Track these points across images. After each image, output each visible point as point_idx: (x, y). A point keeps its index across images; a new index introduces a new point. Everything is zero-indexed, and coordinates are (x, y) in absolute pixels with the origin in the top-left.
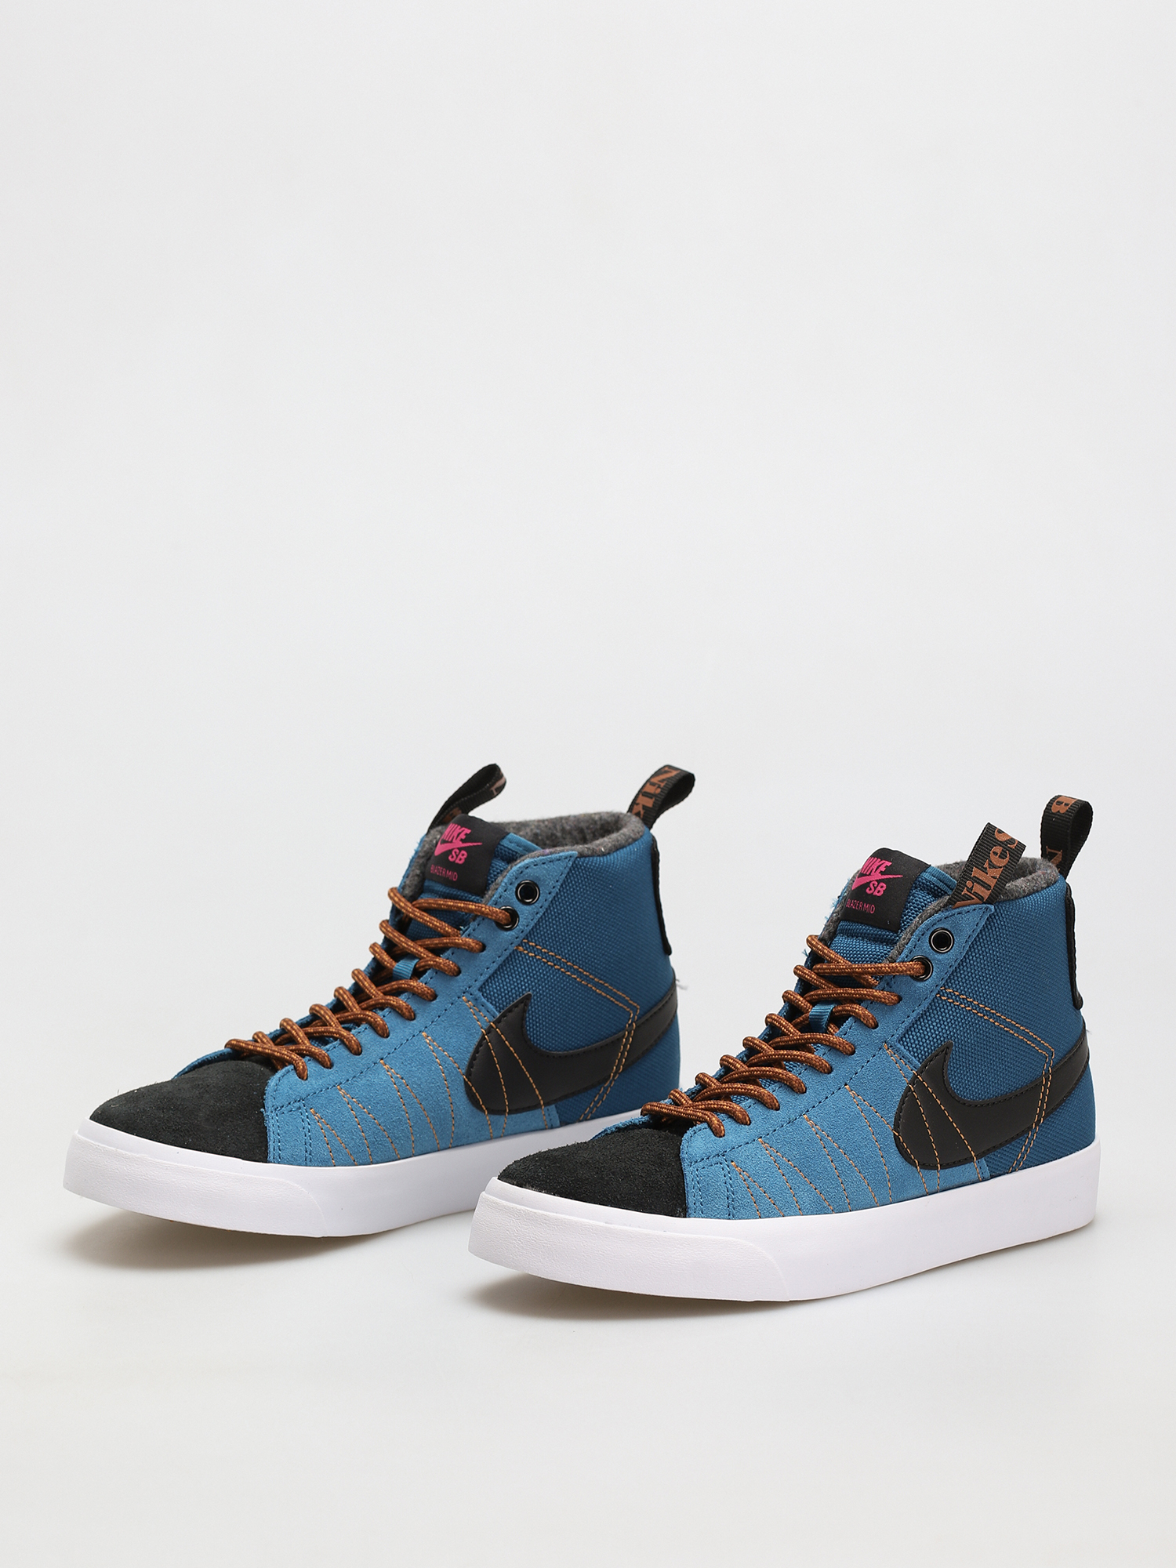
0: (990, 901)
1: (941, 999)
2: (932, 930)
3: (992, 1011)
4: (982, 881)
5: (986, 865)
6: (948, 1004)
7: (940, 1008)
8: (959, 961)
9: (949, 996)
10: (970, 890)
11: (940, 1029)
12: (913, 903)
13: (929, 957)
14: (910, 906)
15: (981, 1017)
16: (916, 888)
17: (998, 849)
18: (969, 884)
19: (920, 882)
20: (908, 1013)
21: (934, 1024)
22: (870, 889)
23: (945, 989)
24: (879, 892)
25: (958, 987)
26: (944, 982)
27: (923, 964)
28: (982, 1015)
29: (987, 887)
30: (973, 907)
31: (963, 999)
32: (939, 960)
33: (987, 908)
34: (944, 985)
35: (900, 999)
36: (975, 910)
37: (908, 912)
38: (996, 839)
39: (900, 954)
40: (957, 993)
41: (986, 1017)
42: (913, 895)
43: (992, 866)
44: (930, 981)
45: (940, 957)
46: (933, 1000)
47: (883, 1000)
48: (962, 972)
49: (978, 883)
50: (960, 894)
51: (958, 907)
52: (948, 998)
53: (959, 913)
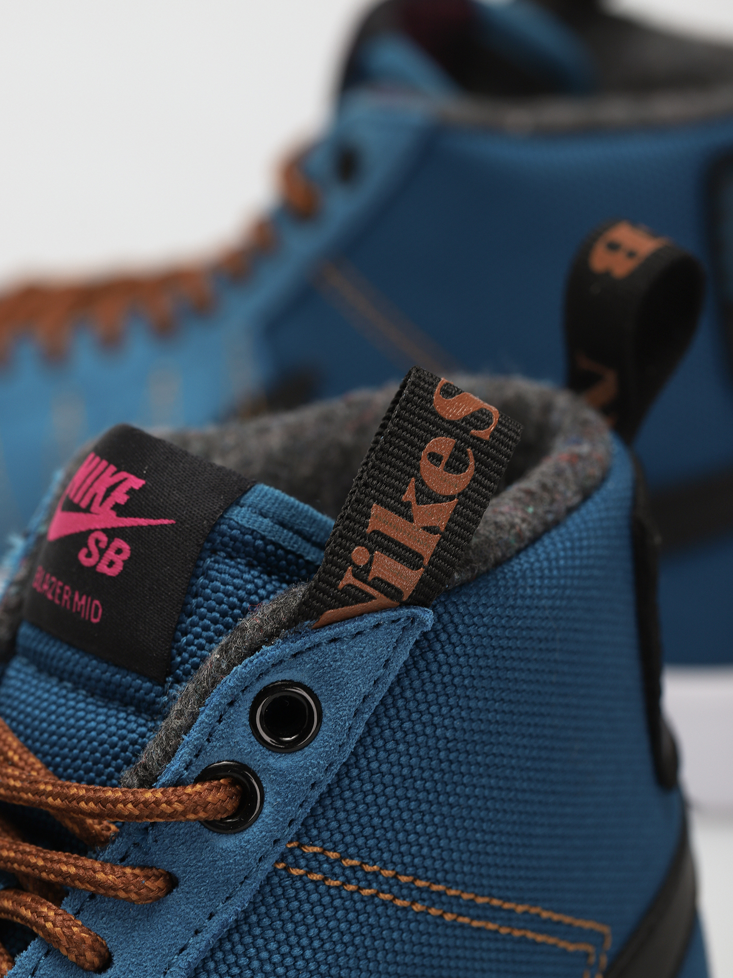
0: (420, 598)
1: (290, 876)
2: (258, 687)
3: (435, 888)
4: (397, 544)
5: (409, 496)
6: (310, 886)
7: (289, 901)
8: (335, 769)
9: (314, 864)
10: (361, 573)
11: (289, 961)
12: (207, 599)
13: (252, 764)
14: (199, 606)
15: (404, 909)
16: (214, 552)
17: (443, 445)
18: (359, 554)
19: (223, 535)
20: (196, 924)
21: (273, 946)
22: (89, 555)
23: (300, 846)
24: (111, 564)
25: (337, 837)
26: (295, 828)
27: (234, 783)
28: (406, 903)
29: (409, 558)
30: (370, 620)
31: (352, 868)
32: (281, 773)
33: (413, 619)
34: (298, 836)
35: (172, 882)
36: (377, 626)
37: (194, 625)
38: (435, 414)
39: (168, 756)
40: (333, 855)
41: (418, 907)
42: (207, 577)
43: (427, 496)
44: (255, 833)
45: (283, 762)
46: (268, 879)
47: (122, 894)
48: (347, 794)
49: (386, 550)
50: (335, 586)
51: (329, 624)
52: (310, 871)
53: (334, 640)
